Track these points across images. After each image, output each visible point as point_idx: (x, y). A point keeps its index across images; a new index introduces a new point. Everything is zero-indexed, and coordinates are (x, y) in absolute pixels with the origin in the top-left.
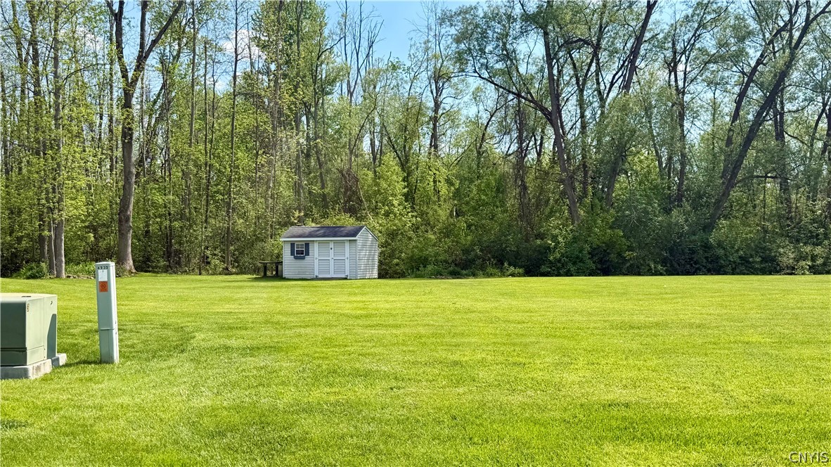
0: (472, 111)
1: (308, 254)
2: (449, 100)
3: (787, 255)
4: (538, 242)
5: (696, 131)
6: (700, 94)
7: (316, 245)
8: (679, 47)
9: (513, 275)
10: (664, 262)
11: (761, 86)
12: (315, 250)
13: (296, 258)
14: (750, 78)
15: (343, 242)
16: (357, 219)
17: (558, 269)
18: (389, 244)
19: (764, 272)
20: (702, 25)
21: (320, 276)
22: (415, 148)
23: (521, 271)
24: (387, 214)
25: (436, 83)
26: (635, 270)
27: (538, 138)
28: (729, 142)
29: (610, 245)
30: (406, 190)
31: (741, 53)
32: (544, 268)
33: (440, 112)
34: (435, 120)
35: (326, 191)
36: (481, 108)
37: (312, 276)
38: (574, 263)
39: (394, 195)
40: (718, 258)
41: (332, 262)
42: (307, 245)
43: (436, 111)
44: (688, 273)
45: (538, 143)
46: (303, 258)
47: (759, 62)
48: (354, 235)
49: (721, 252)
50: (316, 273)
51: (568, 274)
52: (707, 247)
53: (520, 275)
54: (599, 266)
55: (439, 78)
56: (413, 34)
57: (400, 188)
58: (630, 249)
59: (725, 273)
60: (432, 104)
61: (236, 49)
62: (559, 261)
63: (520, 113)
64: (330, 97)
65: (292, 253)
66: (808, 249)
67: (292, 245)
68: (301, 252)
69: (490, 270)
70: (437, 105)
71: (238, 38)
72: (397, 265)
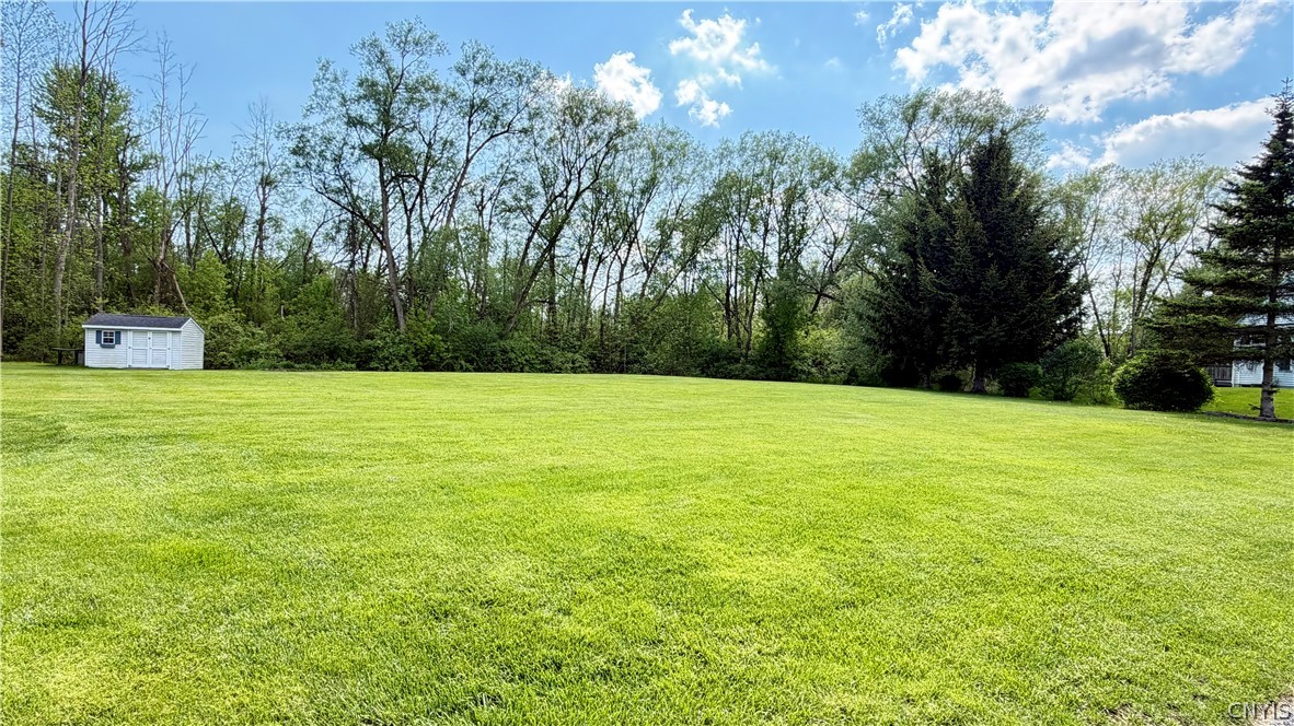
0: (299, 221)
1: (118, 342)
2: (277, 208)
3: (558, 360)
4: (369, 342)
5: (494, 260)
6: (498, 235)
7: (130, 334)
8: (487, 195)
9: (346, 369)
10: (471, 362)
11: (541, 235)
12: (128, 339)
13: (103, 346)
14: (536, 227)
15: (165, 332)
16: (174, 310)
17: (386, 365)
18: (214, 337)
19: (541, 371)
20: (504, 183)
21: (134, 366)
22: (239, 247)
23: (354, 366)
24: (207, 308)
25: (264, 189)
26: (450, 368)
27: (365, 251)
28: (520, 273)
29: (431, 348)
30: (230, 286)
31: (530, 209)
32: (373, 364)
33: (266, 216)
34: (260, 223)
35: (133, 280)
36: (309, 218)
37: (124, 366)
38: (401, 361)
39: (216, 290)
40: (510, 360)
41: (150, 353)
42: (118, 333)
43: (262, 215)
44: (489, 371)
45: (365, 255)
46: (113, 347)
47: (543, 216)
48: (179, 326)
49: (513, 356)
50: (130, 363)
51: (395, 369)
52: (504, 352)
53: (351, 369)
54: (421, 364)
55: (266, 182)
56: (238, 139)
57: (223, 283)
58: (447, 350)
59: (515, 371)
60: (258, 209)
61: (16, 115)
62: (387, 358)
63: (353, 228)
64: (135, 184)
65: (98, 341)
66: (570, 355)
67: (99, 332)
68: (109, 340)
69: (325, 365)
70: (264, 209)
71: (20, 104)
72: (224, 357)
